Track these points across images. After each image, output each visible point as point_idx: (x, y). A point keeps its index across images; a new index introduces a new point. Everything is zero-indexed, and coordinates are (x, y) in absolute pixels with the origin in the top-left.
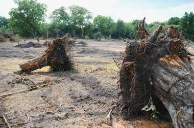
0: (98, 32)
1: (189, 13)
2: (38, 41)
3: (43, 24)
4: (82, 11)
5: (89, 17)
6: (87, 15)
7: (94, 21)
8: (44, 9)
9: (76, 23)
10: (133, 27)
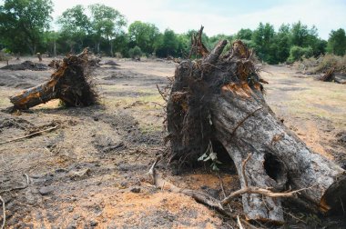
0: (137, 48)
1: (264, 24)
2: (40, 59)
3: (47, 32)
4: (110, 14)
5: (121, 23)
6: (118, 19)
7: (130, 30)
8: (49, 7)
9: (102, 31)
10: (188, 41)
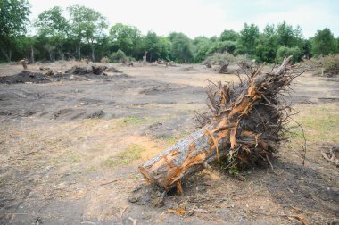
0: (120, 51)
1: (249, 25)
2: (25, 66)
3: (23, 36)
5: (103, 25)
6: (99, 21)
7: (111, 33)
8: (25, 9)
9: (82, 35)
10: (171, 44)
